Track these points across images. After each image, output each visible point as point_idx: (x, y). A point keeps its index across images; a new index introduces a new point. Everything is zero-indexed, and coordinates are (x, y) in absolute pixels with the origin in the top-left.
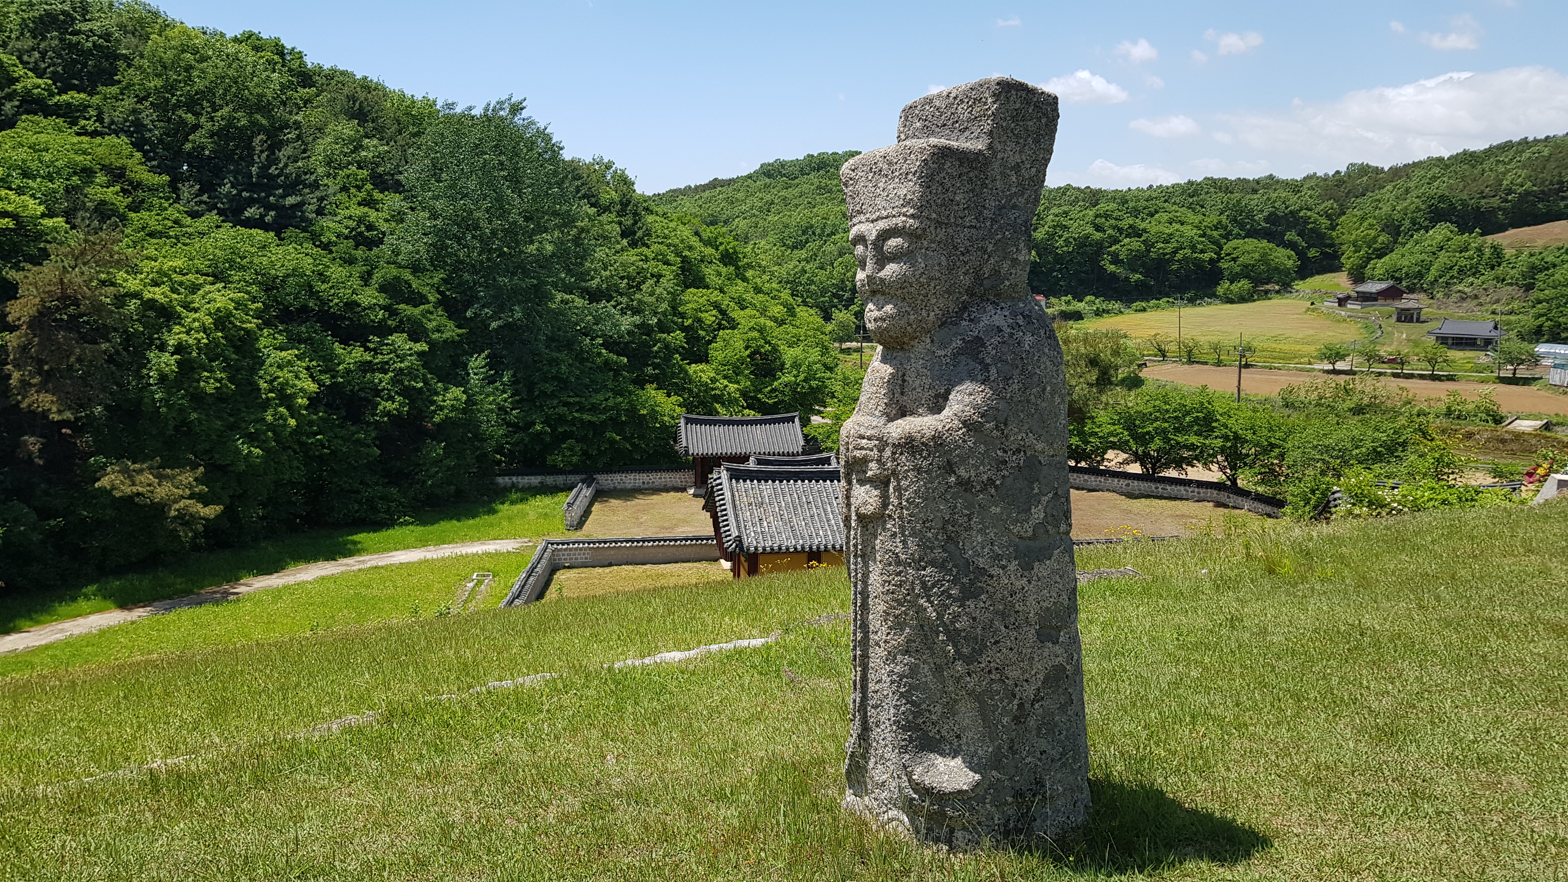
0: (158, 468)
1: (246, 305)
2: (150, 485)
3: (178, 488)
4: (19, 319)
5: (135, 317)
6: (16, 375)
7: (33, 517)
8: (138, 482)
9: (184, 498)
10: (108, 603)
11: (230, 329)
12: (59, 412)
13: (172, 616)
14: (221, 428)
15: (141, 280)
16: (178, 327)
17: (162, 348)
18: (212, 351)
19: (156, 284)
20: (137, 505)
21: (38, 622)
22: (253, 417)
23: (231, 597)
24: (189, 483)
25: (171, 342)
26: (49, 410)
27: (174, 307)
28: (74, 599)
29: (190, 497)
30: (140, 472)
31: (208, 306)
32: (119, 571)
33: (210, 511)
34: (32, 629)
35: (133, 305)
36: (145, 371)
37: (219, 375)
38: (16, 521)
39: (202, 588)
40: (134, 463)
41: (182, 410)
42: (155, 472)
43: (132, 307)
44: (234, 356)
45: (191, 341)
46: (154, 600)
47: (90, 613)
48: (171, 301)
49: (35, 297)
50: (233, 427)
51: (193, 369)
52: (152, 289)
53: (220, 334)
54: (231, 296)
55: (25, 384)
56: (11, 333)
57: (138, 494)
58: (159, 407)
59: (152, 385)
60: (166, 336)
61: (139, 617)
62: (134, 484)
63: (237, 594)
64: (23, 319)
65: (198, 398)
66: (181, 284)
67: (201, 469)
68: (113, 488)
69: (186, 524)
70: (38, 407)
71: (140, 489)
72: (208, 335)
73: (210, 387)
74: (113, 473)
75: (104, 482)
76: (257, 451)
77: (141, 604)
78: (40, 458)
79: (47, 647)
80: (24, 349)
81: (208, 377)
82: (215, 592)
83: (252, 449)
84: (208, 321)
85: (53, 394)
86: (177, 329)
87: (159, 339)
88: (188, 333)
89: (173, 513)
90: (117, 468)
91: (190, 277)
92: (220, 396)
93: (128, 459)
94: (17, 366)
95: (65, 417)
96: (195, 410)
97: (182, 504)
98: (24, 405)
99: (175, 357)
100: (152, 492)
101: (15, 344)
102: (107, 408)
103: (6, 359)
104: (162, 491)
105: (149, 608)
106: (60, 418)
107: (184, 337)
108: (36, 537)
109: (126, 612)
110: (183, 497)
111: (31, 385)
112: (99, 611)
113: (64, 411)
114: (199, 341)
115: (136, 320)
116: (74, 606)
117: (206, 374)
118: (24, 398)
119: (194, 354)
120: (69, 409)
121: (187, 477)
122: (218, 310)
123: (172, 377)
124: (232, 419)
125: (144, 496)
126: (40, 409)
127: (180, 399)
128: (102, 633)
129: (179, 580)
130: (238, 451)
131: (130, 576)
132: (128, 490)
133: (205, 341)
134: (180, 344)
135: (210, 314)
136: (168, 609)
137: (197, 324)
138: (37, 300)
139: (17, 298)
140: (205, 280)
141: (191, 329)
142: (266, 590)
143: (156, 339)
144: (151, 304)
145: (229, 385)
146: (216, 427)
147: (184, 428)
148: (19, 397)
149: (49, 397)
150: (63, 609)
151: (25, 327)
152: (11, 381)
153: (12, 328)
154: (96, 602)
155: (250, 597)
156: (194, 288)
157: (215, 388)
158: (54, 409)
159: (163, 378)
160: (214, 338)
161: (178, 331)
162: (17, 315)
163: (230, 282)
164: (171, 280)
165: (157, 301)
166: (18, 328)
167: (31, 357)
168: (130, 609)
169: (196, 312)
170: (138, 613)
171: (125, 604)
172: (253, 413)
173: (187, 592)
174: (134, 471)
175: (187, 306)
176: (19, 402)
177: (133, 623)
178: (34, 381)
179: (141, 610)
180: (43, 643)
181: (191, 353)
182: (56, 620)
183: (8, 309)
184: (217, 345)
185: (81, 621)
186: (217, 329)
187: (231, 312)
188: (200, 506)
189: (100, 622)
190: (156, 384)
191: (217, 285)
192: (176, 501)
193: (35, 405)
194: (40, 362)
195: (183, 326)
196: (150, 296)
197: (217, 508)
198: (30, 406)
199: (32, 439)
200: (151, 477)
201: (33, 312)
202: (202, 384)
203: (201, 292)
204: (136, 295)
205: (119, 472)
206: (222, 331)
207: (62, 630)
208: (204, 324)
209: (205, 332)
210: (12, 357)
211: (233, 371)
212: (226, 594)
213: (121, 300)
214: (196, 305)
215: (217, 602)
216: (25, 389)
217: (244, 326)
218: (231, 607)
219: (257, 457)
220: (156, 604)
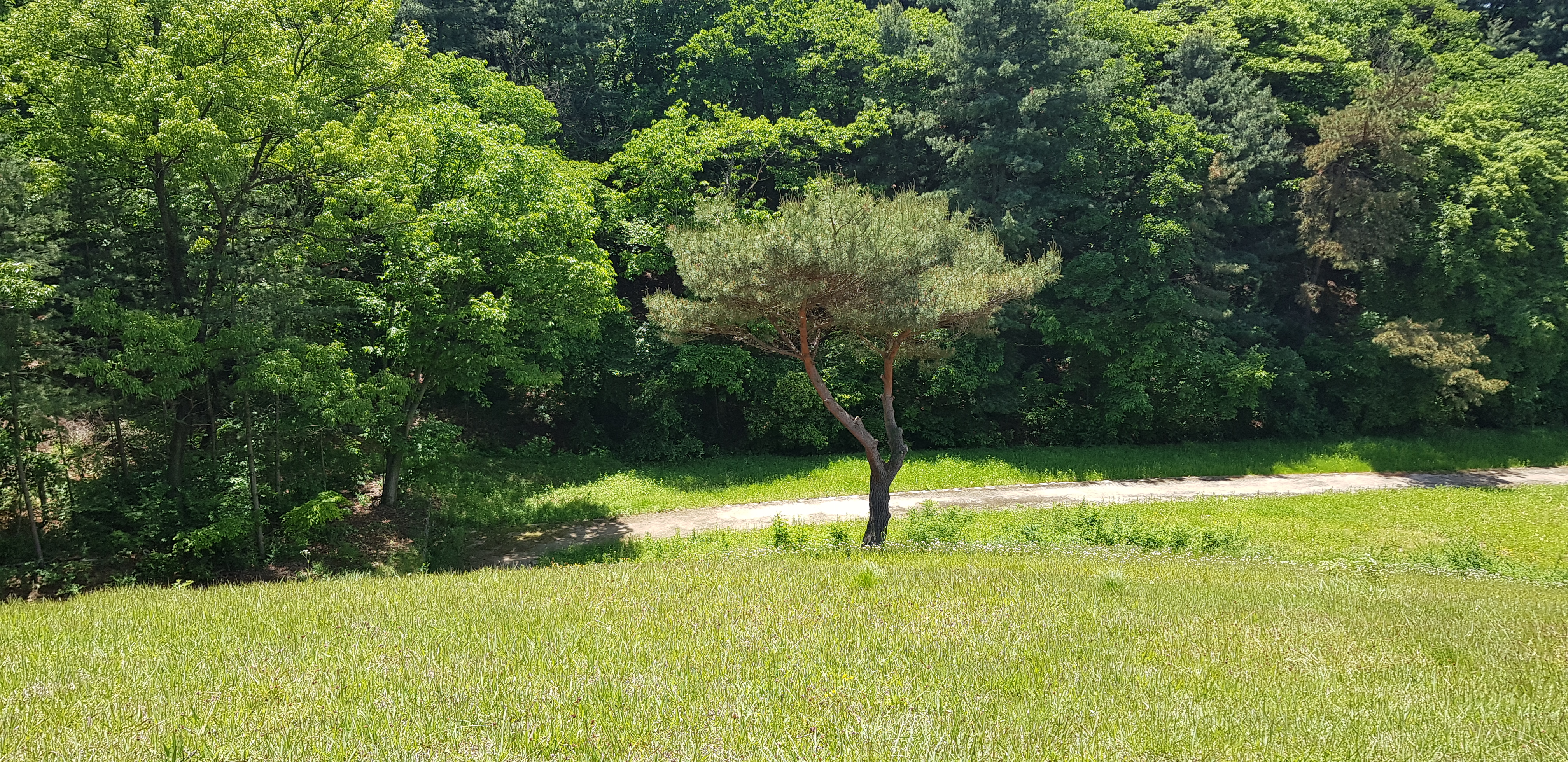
0: (1440, 329)
1: (1559, 155)
2: (1429, 348)
3: (1457, 354)
4: (1316, 164)
5: (1432, 165)
6: (1306, 221)
7: (1302, 365)
8: (1416, 343)
9: (1465, 367)
10: (1365, 465)
11: (1537, 181)
12: (1344, 261)
13: (1434, 493)
14: (1510, 294)
15: (1444, 125)
16: (1479, 177)
17: (1457, 200)
18: (1512, 207)
19: (1456, 129)
20: (1413, 367)
21: (1297, 470)
22: (1551, 285)
23: (1500, 485)
24: (1471, 351)
25: (1468, 194)
26: (1334, 258)
27: (1475, 155)
28: (1330, 453)
29: (1473, 366)
30: (1419, 332)
31: (1515, 154)
32: (1377, 433)
33: (1493, 386)
34: (1291, 476)
35: (1431, 152)
36: (1434, 224)
37: (1518, 233)
38: (1286, 366)
39: (1465, 468)
40: (1414, 322)
41: (1468, 270)
42: (1435, 334)
43: (1430, 155)
44: (1537, 213)
45: (1492, 193)
46: (1414, 471)
47: (1347, 471)
48: (1474, 148)
49: (1337, 141)
50: (1521, 294)
51: (1488, 225)
52: (1455, 134)
53: (1525, 187)
54: (1543, 143)
55: (1313, 230)
56: (1306, 178)
57: (1416, 356)
58: (1444, 264)
59: (1439, 239)
60: (1463, 187)
61: (1398, 486)
62: (1411, 344)
63: (1508, 483)
64: (1320, 165)
65: (1489, 258)
66: (1483, 130)
67: (1487, 337)
68: (1391, 345)
69: (1461, 395)
70: (1324, 254)
71: (1420, 351)
72: (1511, 189)
73: (1506, 245)
74: (1392, 330)
75: (1380, 339)
76: (1549, 325)
77: (1399, 472)
78: (1317, 306)
79: (1306, 498)
80: (1316, 195)
81: (1504, 235)
82: (1480, 476)
83: (1544, 322)
84: (1514, 171)
85: (1340, 243)
86: (1477, 179)
87: (1455, 189)
88: (1489, 184)
89: (1451, 382)
90: (1396, 325)
91: (1496, 122)
92: (1514, 258)
93: (1409, 317)
94: (1308, 212)
95: (1350, 266)
96: (1483, 270)
97: (1462, 373)
98: (1310, 252)
99: (1471, 209)
100: (1431, 356)
101: (1309, 190)
102: (1387, 259)
103: (1298, 204)
104: (1442, 356)
105: (1408, 479)
106: (1345, 267)
107: (1485, 188)
108: (1303, 384)
109: (1383, 478)
110: (1463, 366)
111: (1319, 232)
112: (1356, 471)
113: (1350, 260)
114: (1501, 194)
115: (1433, 169)
116: (1330, 461)
117: (1503, 231)
118: (1310, 245)
119: (1494, 208)
120: (1354, 259)
121: (1469, 344)
122: (1527, 159)
123: (1465, 231)
124: (1524, 285)
125: (1422, 359)
126: (1325, 257)
127: (1471, 258)
128: (1361, 495)
129: (1439, 454)
130: (1526, 323)
131: (1388, 440)
132: (1406, 350)
133: (1508, 194)
134: (1479, 196)
135: (1516, 164)
136: (1431, 484)
137: (1500, 174)
138: (1338, 145)
139: (1319, 142)
140: (1512, 126)
141: (1493, 180)
142: (1547, 487)
143: (1452, 189)
144: (1451, 152)
145: (1527, 244)
146: (1505, 292)
147: (1468, 289)
148: (1306, 243)
149: (1336, 245)
150: (1319, 462)
151: (1320, 173)
152: (1301, 227)
153: (1307, 174)
154: (1354, 461)
155: (1524, 489)
156: (1497, 135)
157: (1512, 247)
158: (1340, 257)
159: (1454, 232)
160: (1517, 191)
161: (1479, 181)
162: (1315, 160)
163: (1542, 129)
164: (1474, 125)
165: (1458, 148)
166: (1314, 173)
167: (1324, 203)
168: (1387, 476)
169: (1500, 161)
170: (1396, 482)
171: (1383, 467)
172: (1551, 280)
173: (1448, 470)
174: (1414, 330)
175: (1490, 154)
176: (1306, 248)
177: (1393, 491)
178: (1323, 228)
179: (1400, 479)
180: (1303, 491)
181: (1490, 206)
182: (1314, 471)
183: (1306, 154)
184: (1519, 200)
185: (1338, 477)
186: (1523, 181)
187: (1541, 162)
188: (1482, 378)
189: (1359, 483)
190: (1444, 239)
191: (1525, 132)
192: (1455, 369)
193: (1321, 252)
194: (1330, 208)
195: (1484, 176)
196: (1452, 142)
197: (1502, 383)
198: (1316, 252)
199: (1312, 286)
200: (1431, 339)
201: (1333, 157)
202: (1498, 241)
203: (1506, 139)
204: (1434, 141)
205: (1398, 329)
206: (1526, 183)
207: (1320, 483)
208: (1508, 175)
209: (1508, 184)
210: (1304, 202)
211: (1534, 230)
212: (1494, 481)
213: (1419, 146)
214: (1501, 154)
215: (1485, 487)
216: (1313, 236)
217: (1554, 178)
218: (1503, 497)
219: (1547, 333)
220: (1414, 475)
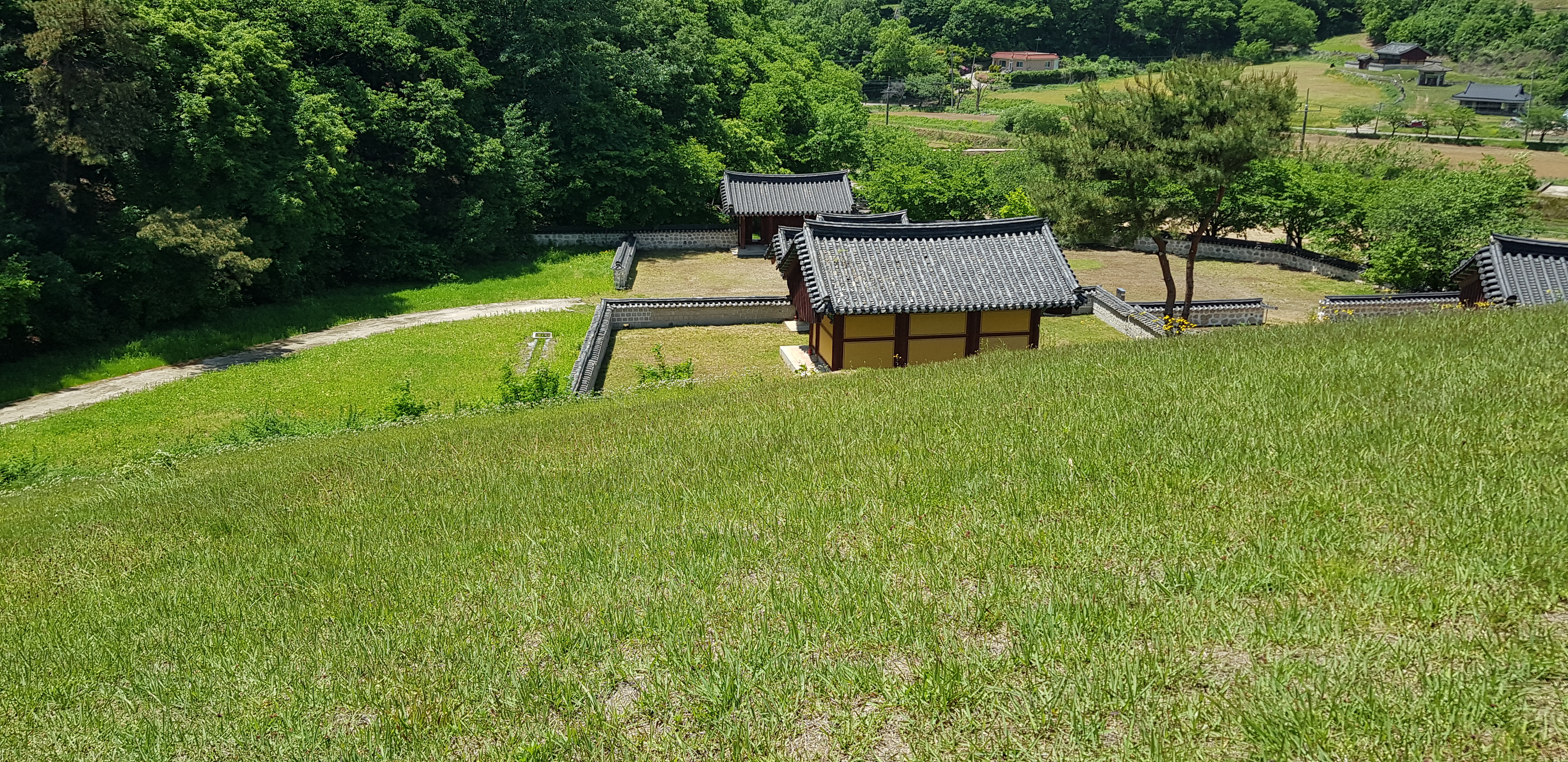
0: (200, 217)
1: (275, 44)
2: (193, 235)
3: (222, 239)
4: (39, 54)
5: (160, 55)
6: (41, 115)
7: (70, 270)
8: (181, 232)
9: (231, 250)
10: (157, 360)
11: (261, 69)
12: (92, 156)
13: (228, 373)
14: (258, 176)
15: (165, 13)
16: (207, 65)
17: (192, 88)
18: (243, 93)
19: (178, 18)
20: (182, 255)
21: (87, 380)
22: (291, 165)
23: (284, 355)
24: (234, 234)
25: (201, 82)
26: (79, 153)
27: (200, 44)
28: (120, 355)
29: (239, 248)
30: (182, 221)
31: (236, 43)
32: (162, 326)
33: (259, 264)
34: (82, 387)
35: (157, 41)
36: (176, 114)
37: (254, 119)
38: (52, 273)
39: (251, 345)
40: (174, 212)
41: (217, 156)
42: (197, 222)
43: (157, 43)
44: (267, 99)
45: (222, 81)
46: (205, 357)
47: (140, 370)
48: (198, 37)
49: (57, 29)
50: (269, 175)
51: (226, 112)
52: (177, 24)
53: (251, 75)
54: (259, 33)
55: (51, 126)
56: (31, 69)
57: (183, 245)
58: (193, 152)
59: (183, 128)
60: (195, 75)
61: (193, 374)
62: (177, 234)
63: (290, 351)
64: (43, 54)
65: (233, 143)
66: (204, 19)
67: (245, 219)
68: (157, 237)
69: (233, 277)
70: (68, 150)
71: (185, 240)
72: (239, 76)
73: (246, 132)
74: (154, 222)
75: (145, 232)
76: (297, 201)
77: (191, 361)
78: (72, 205)
79: (103, 405)
80: (46, 87)
81: (242, 121)
82: (266, 349)
83: (292, 199)
84: (239, 60)
85: (83, 137)
86: (206, 67)
87: (188, 78)
88: (218, 72)
89: (220, 266)
90: (158, 217)
91: (214, 12)
92: (255, 142)
93: (169, 208)
94: (41, 106)
95: (99, 161)
96: (230, 156)
97: (229, 256)
98: (52, 148)
99: (207, 98)
100: (197, 243)
101: (37, 82)
102: (136, 151)
103: (28, 98)
104: (208, 242)
105: (200, 366)
106: (93, 162)
107: (213, 75)
108: (75, 289)
109: (178, 369)
110: (229, 249)
111: (58, 127)
112: (150, 368)
113: (96, 154)
114: (231, 81)
115: (162, 58)
116: (121, 363)
117: (240, 117)
118: (51, 141)
119: (227, 96)
120: (101, 153)
121: (231, 228)
122: (248, 48)
123: (206, 119)
124: (269, 167)
125: (189, 248)
126: (70, 153)
127: (215, 145)
128: (160, 390)
129: (226, 337)
130: (276, 202)
131: (174, 332)
132: (172, 241)
133: (237, 81)
134: (211, 84)
135: (239, 53)
136: (223, 366)
137: (226, 63)
138: (59, 33)
139: (37, 30)
140: (229, 16)
141: (221, 68)
142: (323, 347)
143: (185, 78)
144: (176, 41)
145: (265, 130)
146: (254, 174)
147: (220, 175)
148: (46, 140)
149: (78, 140)
150: (110, 366)
151: (45, 63)
152: (36, 122)
153: (32, 64)
154: (146, 358)
155: (306, 354)
156: (218, 25)
157: (251, 133)
158: (86, 152)
159: (195, 121)
160: (245, 79)
161: (208, 70)
162: (37, 49)
163: (256, 19)
164: (194, 14)
165: (183, 37)
166: (38, 63)
167: (56, 96)
168: (180, 367)
169: (224, 50)
170: (189, 371)
171: (176, 359)
172: (290, 161)
173: (236, 349)
174: (176, 220)
175: (213, 43)
176: (46, 145)
177: (189, 380)
178: (61, 122)
179: (193, 367)
180: (98, 400)
181: (223, 94)
182: (106, 377)
183: (25, 43)
184: (249, 87)
185: (132, 378)
186: (248, 70)
187: (261, 51)
188: (248, 259)
189: (154, 379)
190: (188, 128)
191: (242, 22)
192: (222, 253)
193: (65, 148)
194: (64, 102)
195: (212, 64)
196: (176, 31)
197: (266, 261)
198: (58, 148)
199: (63, 185)
200: (194, 227)
201: (56, 45)
202: (237, 128)
203: (226, 29)
204: (158, 30)
205: (160, 221)
206: (252, 71)
207: (115, 388)
208: (234, 63)
209: (235, 72)
210: (34, 96)
211: (267, 115)
212: (279, 351)
213: (146, 33)
214: (223, 43)
215: (271, 359)
216: (52, 132)
217: (275, 66)
218: (289, 364)
219: (297, 208)
220: (207, 360)
